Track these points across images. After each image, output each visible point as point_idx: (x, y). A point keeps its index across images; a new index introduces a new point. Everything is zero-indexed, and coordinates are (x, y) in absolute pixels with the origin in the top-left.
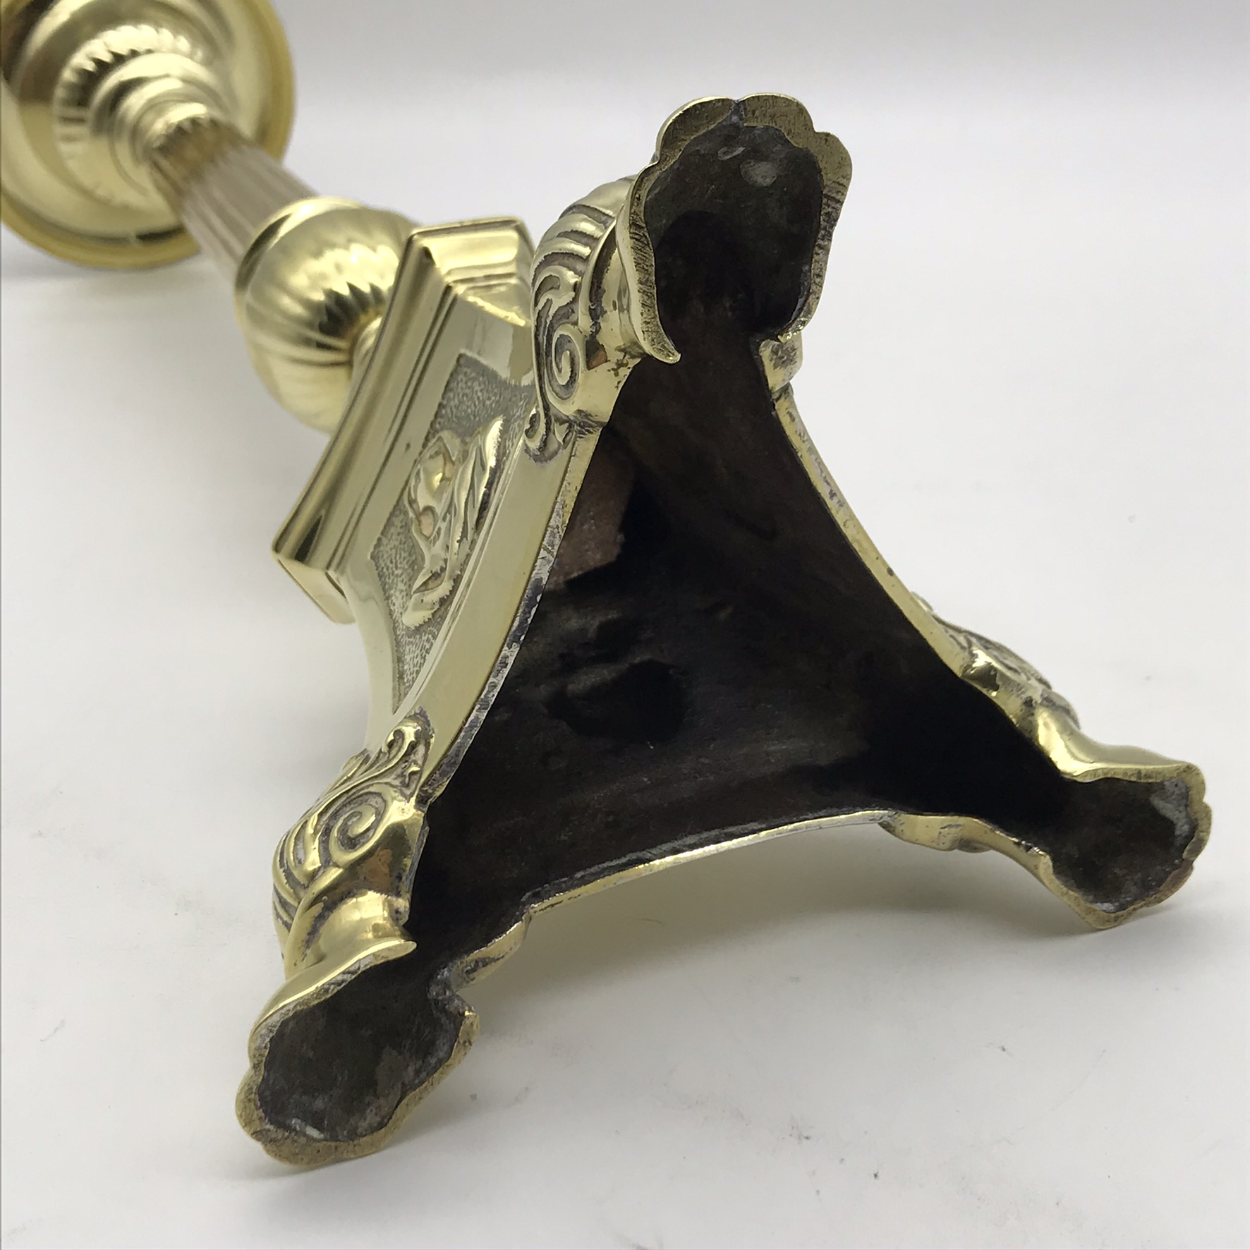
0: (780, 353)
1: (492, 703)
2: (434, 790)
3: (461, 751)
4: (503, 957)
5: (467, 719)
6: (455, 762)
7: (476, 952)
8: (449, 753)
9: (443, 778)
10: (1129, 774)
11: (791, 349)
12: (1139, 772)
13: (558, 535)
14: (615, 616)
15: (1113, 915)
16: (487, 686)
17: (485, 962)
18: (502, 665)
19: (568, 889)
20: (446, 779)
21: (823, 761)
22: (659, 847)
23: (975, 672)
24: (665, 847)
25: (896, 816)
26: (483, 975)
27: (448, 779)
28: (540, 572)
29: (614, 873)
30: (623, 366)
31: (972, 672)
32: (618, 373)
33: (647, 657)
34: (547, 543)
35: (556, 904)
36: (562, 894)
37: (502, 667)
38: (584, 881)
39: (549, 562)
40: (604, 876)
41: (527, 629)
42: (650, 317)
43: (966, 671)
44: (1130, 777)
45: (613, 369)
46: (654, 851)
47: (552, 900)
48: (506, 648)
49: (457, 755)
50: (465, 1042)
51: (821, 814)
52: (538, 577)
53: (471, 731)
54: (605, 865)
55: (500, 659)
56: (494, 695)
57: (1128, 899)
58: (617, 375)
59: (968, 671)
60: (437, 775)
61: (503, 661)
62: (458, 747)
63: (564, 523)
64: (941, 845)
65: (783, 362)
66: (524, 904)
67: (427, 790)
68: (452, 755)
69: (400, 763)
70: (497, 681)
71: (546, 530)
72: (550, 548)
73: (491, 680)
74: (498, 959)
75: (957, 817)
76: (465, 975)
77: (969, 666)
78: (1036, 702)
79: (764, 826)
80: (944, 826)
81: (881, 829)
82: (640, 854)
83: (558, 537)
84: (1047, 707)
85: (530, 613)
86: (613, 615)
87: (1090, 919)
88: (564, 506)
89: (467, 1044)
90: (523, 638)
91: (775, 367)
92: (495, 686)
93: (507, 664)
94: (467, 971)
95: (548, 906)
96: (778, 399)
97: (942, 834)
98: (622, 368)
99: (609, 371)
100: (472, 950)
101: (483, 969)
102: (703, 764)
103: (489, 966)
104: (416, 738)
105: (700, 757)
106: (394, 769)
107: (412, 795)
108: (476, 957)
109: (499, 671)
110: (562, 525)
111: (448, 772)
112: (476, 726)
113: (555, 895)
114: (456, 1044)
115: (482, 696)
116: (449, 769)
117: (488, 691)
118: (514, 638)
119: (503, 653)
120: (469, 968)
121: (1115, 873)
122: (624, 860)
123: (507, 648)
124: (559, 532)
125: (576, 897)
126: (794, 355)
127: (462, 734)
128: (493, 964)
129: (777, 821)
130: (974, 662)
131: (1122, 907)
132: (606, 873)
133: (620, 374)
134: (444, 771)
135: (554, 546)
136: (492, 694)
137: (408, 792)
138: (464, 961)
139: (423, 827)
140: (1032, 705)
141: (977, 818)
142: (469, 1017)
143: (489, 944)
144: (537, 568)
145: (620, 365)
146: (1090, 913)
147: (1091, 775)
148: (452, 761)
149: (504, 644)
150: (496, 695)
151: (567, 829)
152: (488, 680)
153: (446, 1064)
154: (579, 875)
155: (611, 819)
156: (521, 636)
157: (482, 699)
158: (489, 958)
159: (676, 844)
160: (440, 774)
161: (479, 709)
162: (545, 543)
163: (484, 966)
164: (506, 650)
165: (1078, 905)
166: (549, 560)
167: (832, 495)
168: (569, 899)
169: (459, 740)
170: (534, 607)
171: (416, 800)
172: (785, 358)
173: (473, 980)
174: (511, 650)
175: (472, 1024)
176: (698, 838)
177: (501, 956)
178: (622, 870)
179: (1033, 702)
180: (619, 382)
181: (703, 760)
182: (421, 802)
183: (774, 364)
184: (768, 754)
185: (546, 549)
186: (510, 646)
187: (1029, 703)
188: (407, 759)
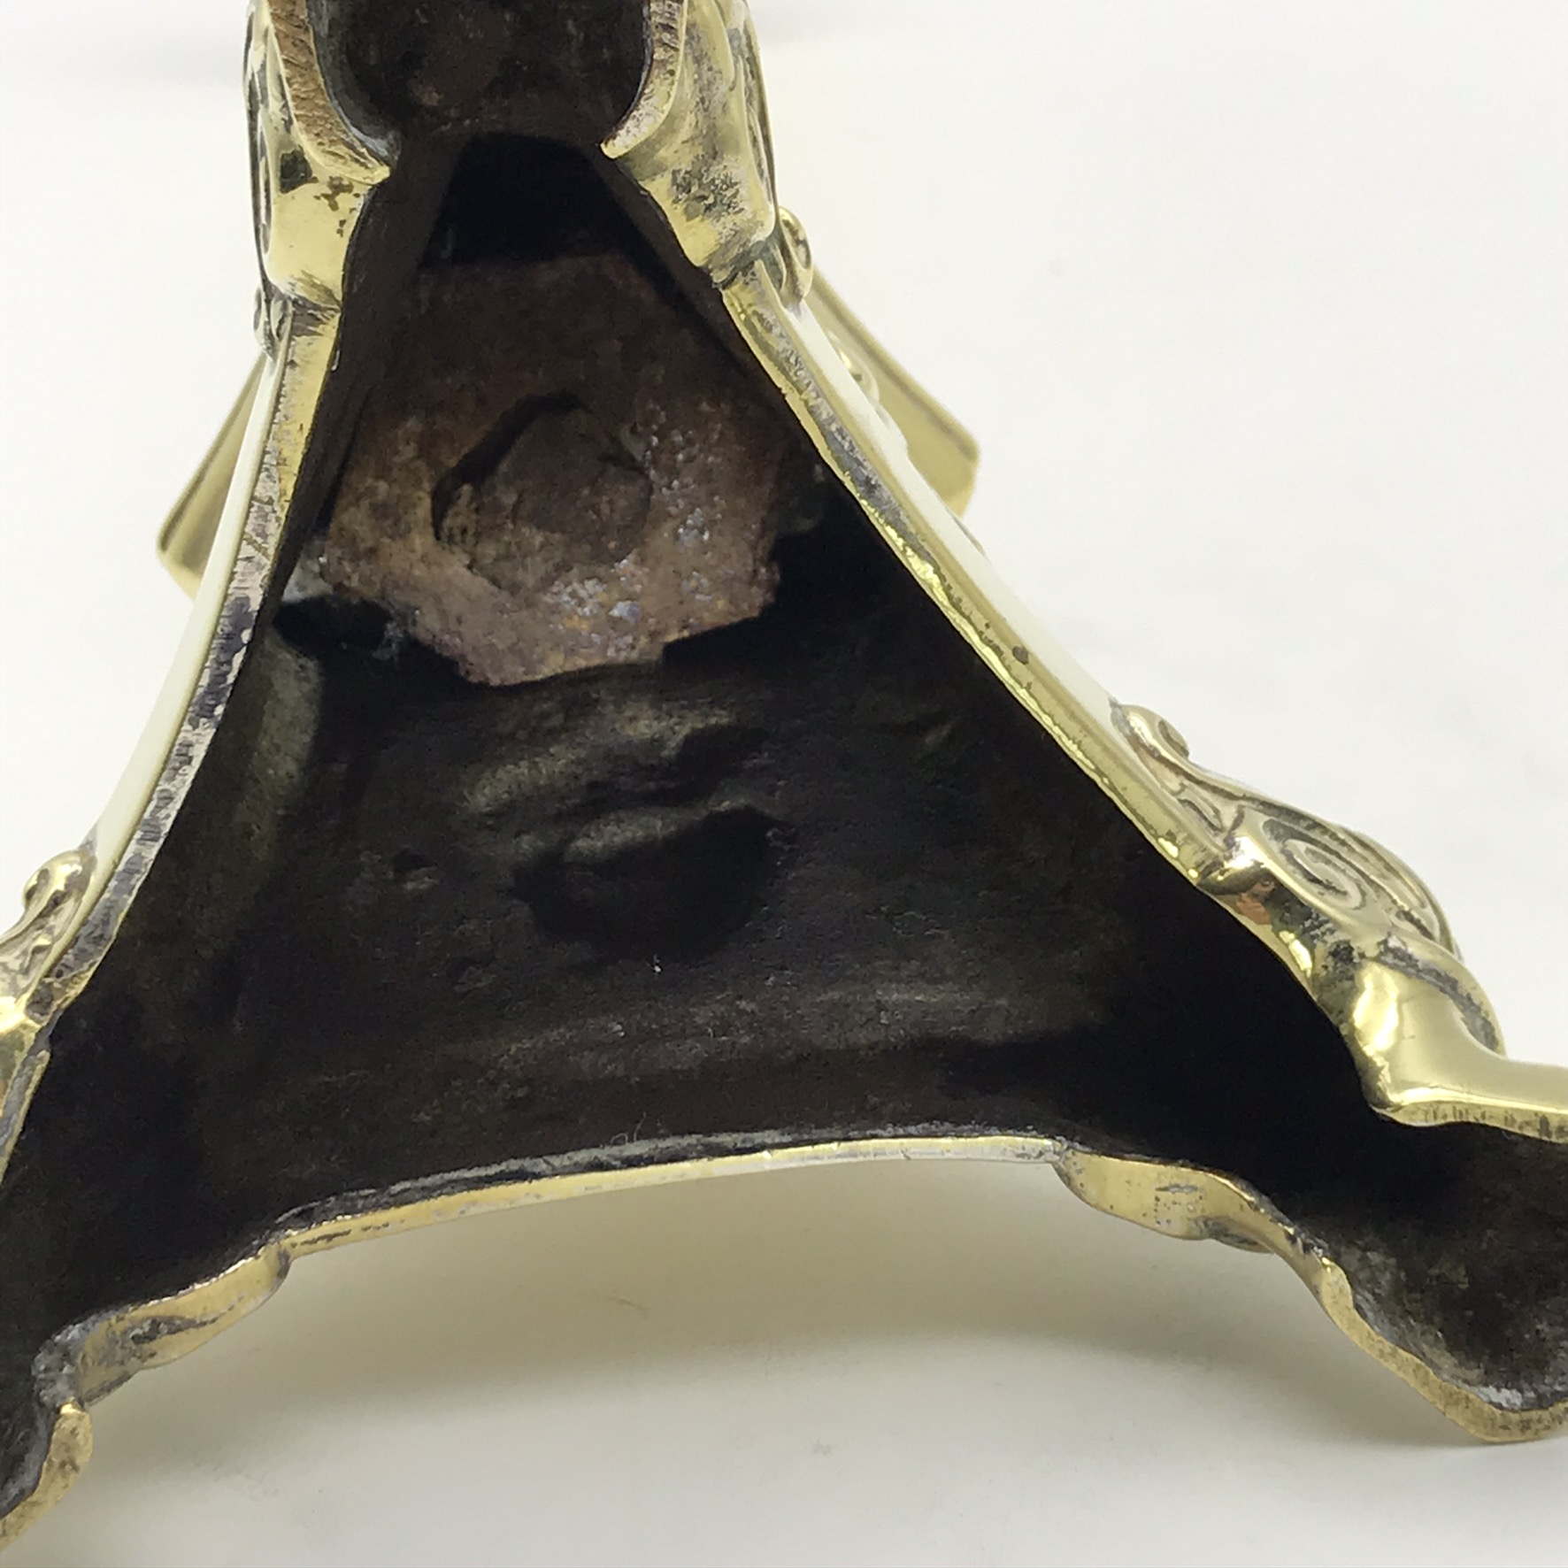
0: (694, 189)
1: (167, 829)
2: (65, 984)
3: (113, 917)
4: (214, 1321)
5: (120, 858)
6: (101, 936)
7: (152, 1303)
8: (90, 918)
9: (81, 966)
10: (1519, 1120)
11: (723, 182)
12: (1544, 1121)
13: (272, 517)
14: (725, 721)
15: (1515, 1417)
16: (155, 796)
17: (176, 1326)
18: (183, 758)
19: (364, 1210)
20: (86, 966)
21: (993, 1032)
22: (570, 1154)
23: (1226, 879)
24: (583, 1156)
25: (1069, 1153)
26: (171, 1347)
27: (91, 966)
28: (243, 585)
29: (461, 1191)
30: (344, 191)
31: (1220, 878)
32: (336, 203)
33: (742, 801)
34: (254, 530)
35: (336, 1235)
36: (348, 1217)
37: (182, 763)
38: (401, 1200)
39: (260, 567)
40: (439, 1195)
41: (228, 694)
42: (304, 89)
43: (1210, 872)
44: (1521, 1128)
45: (326, 196)
46: (556, 1161)
47: (327, 1227)
48: (187, 727)
49: (106, 922)
50: (63, 1465)
51: (912, 1129)
52: (240, 594)
53: (130, 880)
54: (454, 1175)
55: (176, 747)
56: (168, 816)
57: (1558, 1388)
58: (334, 207)
59: (1213, 875)
60: (69, 957)
61: (184, 751)
62: (106, 907)
63: (283, 493)
64: (1164, 1223)
65: (708, 208)
66: (278, 1227)
67: (51, 984)
68: (96, 922)
69: (31, 928)
70: (173, 789)
71: (251, 506)
72: (259, 540)
73: (163, 785)
74: (204, 1324)
75: (1189, 1170)
76: (131, 1344)
77: (1217, 864)
78: (1362, 956)
79: (787, 1139)
80: (1163, 1186)
81: (1057, 1176)
82: (527, 1164)
83: (274, 520)
84: (1393, 967)
85: (229, 663)
86: (720, 718)
87: (1457, 1416)
88: (281, 462)
89: (68, 1467)
90: (219, 710)
91: (690, 217)
92: (170, 798)
93: (191, 759)
94: (133, 1338)
95: (320, 1238)
96: (727, 284)
97: (1162, 1201)
98: (342, 195)
99: (318, 198)
100: (146, 1298)
101: (169, 1337)
102: (742, 1012)
103: (181, 1335)
104: (66, 886)
105: (740, 998)
106: (21, 938)
107: (25, 991)
108: (153, 1313)
109: (176, 770)
110: (281, 496)
111: (91, 955)
112: (138, 872)
113: (335, 1218)
114: (45, 1464)
115: (147, 815)
116: (90, 948)
117: (156, 807)
118: (201, 708)
119: (182, 735)
120: (138, 1331)
121: (1538, 1331)
122: (493, 1170)
123: (190, 728)
124: (274, 512)
125: (378, 1228)
126: (734, 196)
127: (113, 883)
128: (192, 1331)
129: (816, 1134)
130: (1229, 858)
131: (1542, 1402)
132: (445, 1191)
133: (340, 205)
134: (83, 951)
135: (267, 536)
136: (163, 813)
137: (23, 983)
138: (127, 1316)
139: (34, 1051)
140: (1351, 960)
141: (1227, 1178)
142: (67, 1417)
143: (181, 1292)
144: (237, 577)
145: (338, 187)
146: (1457, 1403)
147: (1427, 1113)
148: (97, 934)
149: (183, 719)
150: (174, 814)
151: (435, 1103)
152: (156, 785)
153: (29, 1500)
154: (397, 1188)
155: (520, 1093)
156: (216, 705)
157: (146, 820)
158: (181, 1318)
159: (602, 1154)
160: (76, 957)
161: (142, 839)
162: (248, 529)
163: (171, 1332)
164: (187, 731)
165: (1425, 1384)
166: (259, 564)
167: (870, 488)
168: (365, 1229)
169: (106, 895)
170: (238, 651)
171: (28, 1000)
172: (711, 200)
173: (152, 1355)
174: (197, 731)
175: (73, 1432)
176: (654, 1146)
177: (210, 1319)
178: (476, 1189)
179: (1355, 953)
180: (342, 223)
181: (743, 1004)
182: (38, 1003)
183: (686, 210)
184: (880, 1007)
185: (251, 542)
186: (195, 723)
187: (1344, 956)
188: (44, 923)
